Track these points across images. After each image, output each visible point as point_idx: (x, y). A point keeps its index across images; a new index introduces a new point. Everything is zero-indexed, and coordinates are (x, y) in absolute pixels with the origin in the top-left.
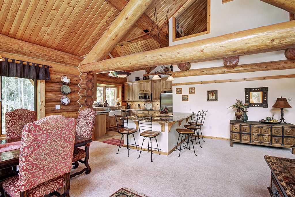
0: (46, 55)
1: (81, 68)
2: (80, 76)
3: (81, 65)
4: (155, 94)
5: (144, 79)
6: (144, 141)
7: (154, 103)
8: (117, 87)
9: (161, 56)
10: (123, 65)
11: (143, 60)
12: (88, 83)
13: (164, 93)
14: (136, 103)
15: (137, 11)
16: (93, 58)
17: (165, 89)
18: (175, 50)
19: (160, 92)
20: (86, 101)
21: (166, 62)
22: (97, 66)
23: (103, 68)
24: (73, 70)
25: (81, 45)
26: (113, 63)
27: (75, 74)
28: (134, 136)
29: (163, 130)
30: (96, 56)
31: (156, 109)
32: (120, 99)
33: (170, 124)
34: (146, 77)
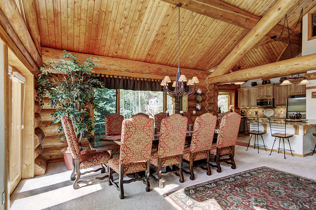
0: (188, 74)
1: (209, 81)
2: (207, 87)
3: (208, 78)
4: (279, 99)
5: (263, 84)
6: (275, 141)
7: (276, 110)
8: (229, 94)
9: (297, 65)
10: (252, 76)
11: (275, 70)
12: (214, 92)
13: (292, 98)
14: (251, 110)
15: (268, 27)
16: (221, 72)
17: (293, 94)
18: (313, 59)
19: (286, 96)
20: (213, 107)
21: (303, 70)
22: (225, 78)
23: (231, 79)
24: (203, 83)
25: (209, 62)
26: (241, 75)
27: (204, 86)
28: (262, 137)
29: (297, 133)
30: (223, 69)
31: (279, 116)
32: (233, 106)
33: (305, 128)
34: (266, 82)
